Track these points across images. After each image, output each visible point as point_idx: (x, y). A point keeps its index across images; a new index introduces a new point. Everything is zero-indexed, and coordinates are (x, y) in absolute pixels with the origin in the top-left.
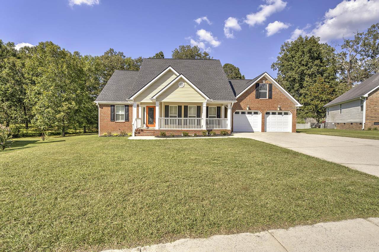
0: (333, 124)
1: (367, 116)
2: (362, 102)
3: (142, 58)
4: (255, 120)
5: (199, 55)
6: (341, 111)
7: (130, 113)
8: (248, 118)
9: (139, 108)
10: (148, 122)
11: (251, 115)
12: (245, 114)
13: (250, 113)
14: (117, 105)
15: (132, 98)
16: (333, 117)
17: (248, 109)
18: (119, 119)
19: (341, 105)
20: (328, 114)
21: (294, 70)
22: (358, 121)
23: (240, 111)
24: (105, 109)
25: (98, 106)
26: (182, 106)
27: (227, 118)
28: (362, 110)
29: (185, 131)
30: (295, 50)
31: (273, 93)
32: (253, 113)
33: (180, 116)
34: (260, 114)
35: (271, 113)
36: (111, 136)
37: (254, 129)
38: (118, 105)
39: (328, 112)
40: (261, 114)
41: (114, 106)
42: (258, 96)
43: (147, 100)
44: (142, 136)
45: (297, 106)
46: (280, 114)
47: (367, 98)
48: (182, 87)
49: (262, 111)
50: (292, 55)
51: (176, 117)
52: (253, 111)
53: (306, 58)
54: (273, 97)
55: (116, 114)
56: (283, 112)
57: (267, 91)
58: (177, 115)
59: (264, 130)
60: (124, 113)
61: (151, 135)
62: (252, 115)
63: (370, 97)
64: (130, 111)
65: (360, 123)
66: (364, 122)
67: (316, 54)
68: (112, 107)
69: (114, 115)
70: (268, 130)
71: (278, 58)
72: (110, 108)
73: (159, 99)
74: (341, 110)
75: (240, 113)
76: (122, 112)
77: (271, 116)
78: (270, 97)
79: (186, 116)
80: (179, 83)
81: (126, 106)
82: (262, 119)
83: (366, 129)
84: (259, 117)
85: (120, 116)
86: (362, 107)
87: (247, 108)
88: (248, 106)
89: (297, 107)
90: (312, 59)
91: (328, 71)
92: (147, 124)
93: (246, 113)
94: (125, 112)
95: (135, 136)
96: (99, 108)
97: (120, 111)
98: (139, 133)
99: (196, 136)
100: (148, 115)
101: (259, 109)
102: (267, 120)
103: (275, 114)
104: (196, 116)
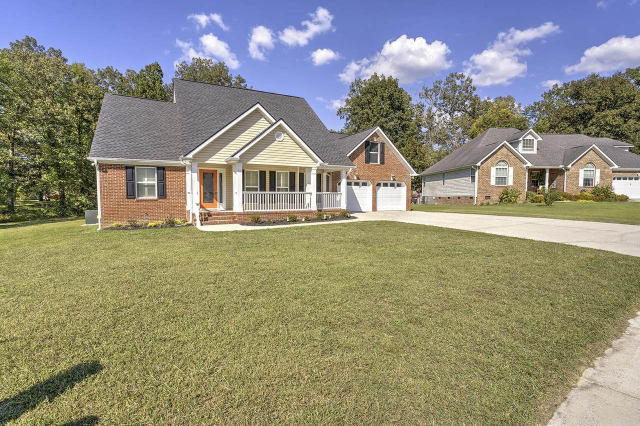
0: (434, 198)
1: (479, 189)
2: (473, 171)
3: (115, 71)
4: (364, 195)
5: (228, 80)
6: (444, 182)
7: (167, 182)
8: (355, 192)
9: (187, 172)
10: (204, 199)
11: (358, 187)
12: (351, 185)
13: (357, 184)
14: (139, 166)
15: (190, 156)
16: (433, 189)
17: (355, 178)
18: (143, 195)
19: (444, 174)
20: (425, 186)
21: (370, 121)
22: (469, 194)
24: (112, 174)
25: (97, 167)
26: (266, 172)
28: (473, 181)
29: (291, 212)
30: (371, 93)
31: (386, 156)
33: (263, 188)
34: (369, 185)
35: (382, 185)
36: (136, 227)
37: (363, 209)
38: (142, 166)
39: (425, 183)
40: (372, 185)
41: (133, 168)
42: (368, 160)
43: (219, 158)
44: (213, 224)
45: (412, 175)
46: (392, 185)
47: (479, 167)
48: (281, 140)
49: (373, 181)
50: (368, 100)
51: (256, 190)
52: (361, 182)
53: (386, 106)
54: (385, 161)
55: (138, 184)
56: (396, 183)
57: (379, 153)
58: (258, 187)
59: (374, 208)
60: (156, 182)
61: (230, 223)
62: (360, 187)
63: (483, 165)
64: (167, 179)
65: (471, 197)
66: (476, 196)
67: (398, 102)
68: (130, 171)
69: (133, 185)
70: (379, 208)
71: (347, 101)
72: (123, 173)
73: (244, 160)
74: (444, 180)
76: (149, 181)
77: (382, 188)
78: (382, 162)
79: (273, 188)
80: (276, 134)
81: (159, 168)
82: (373, 192)
83: (479, 204)
84: (369, 189)
85: (146, 188)
86: (473, 178)
87: (355, 176)
88: (357, 174)
89: (412, 177)
90: (393, 108)
91: (411, 128)
92: (202, 203)
93: (353, 184)
94: (158, 181)
95: (202, 225)
96: (98, 173)
97: (146, 179)
98: (206, 219)
99: (308, 220)
100: (202, 187)
101: (369, 178)
102: (378, 194)
103: (387, 186)
104: (288, 187)
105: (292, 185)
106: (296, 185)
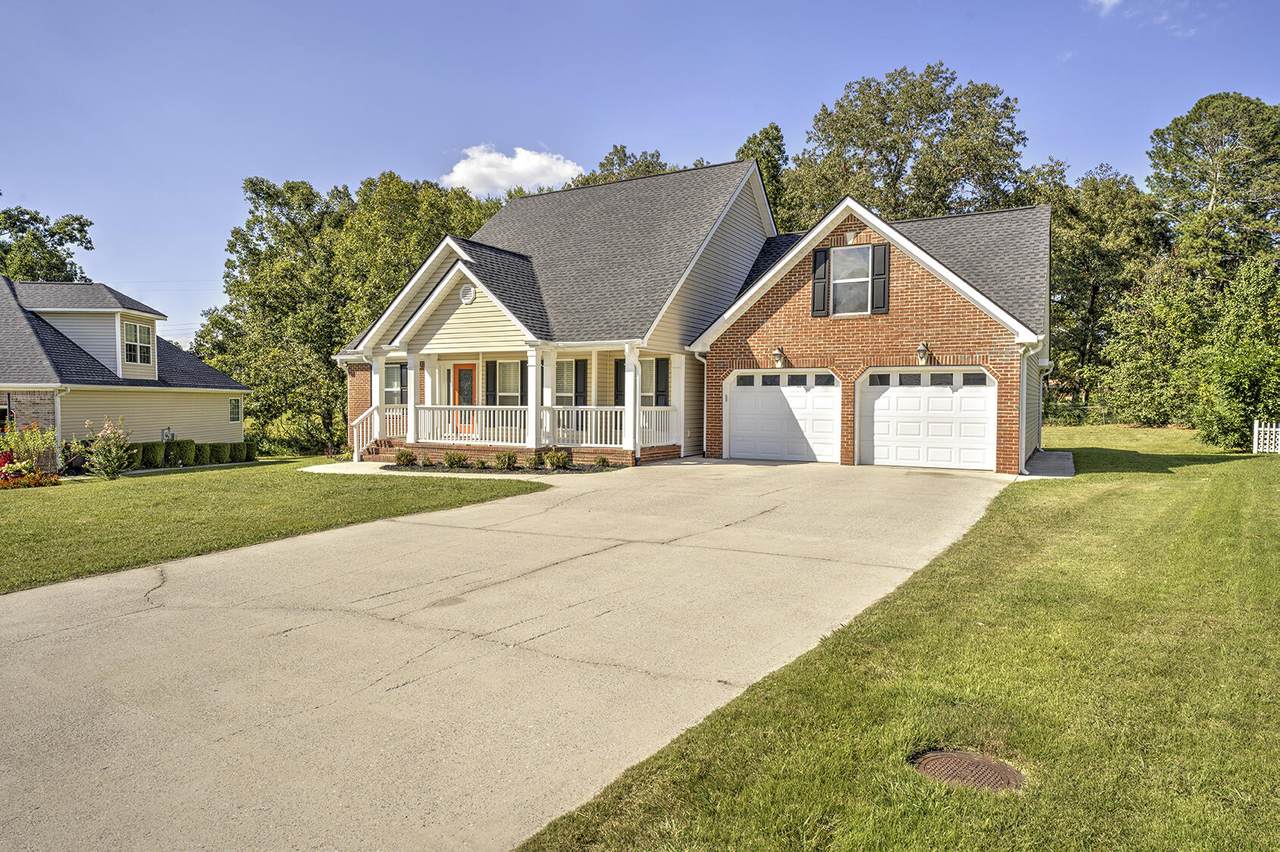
8: (791, 402)
12: (779, 385)
13: (797, 381)
23: (756, 374)
24: (359, 376)
27: (624, 405)
31: (895, 286)
32: (811, 380)
34: (838, 384)
35: (894, 379)
37: (818, 452)
40: (841, 383)
45: (1015, 341)
46: (942, 380)
48: (469, 301)
52: (810, 373)
54: (893, 303)
56: (958, 372)
57: (869, 280)
58: (519, 395)
59: (851, 453)
62: (807, 390)
75: (758, 381)
77: (894, 393)
78: (882, 306)
81: (402, 366)
82: (843, 405)
84: (838, 395)
93: (782, 380)
95: (361, 460)
96: (348, 376)
102: (876, 413)
103: (918, 384)
104: (573, 395)
105: (580, 390)
106: (588, 389)
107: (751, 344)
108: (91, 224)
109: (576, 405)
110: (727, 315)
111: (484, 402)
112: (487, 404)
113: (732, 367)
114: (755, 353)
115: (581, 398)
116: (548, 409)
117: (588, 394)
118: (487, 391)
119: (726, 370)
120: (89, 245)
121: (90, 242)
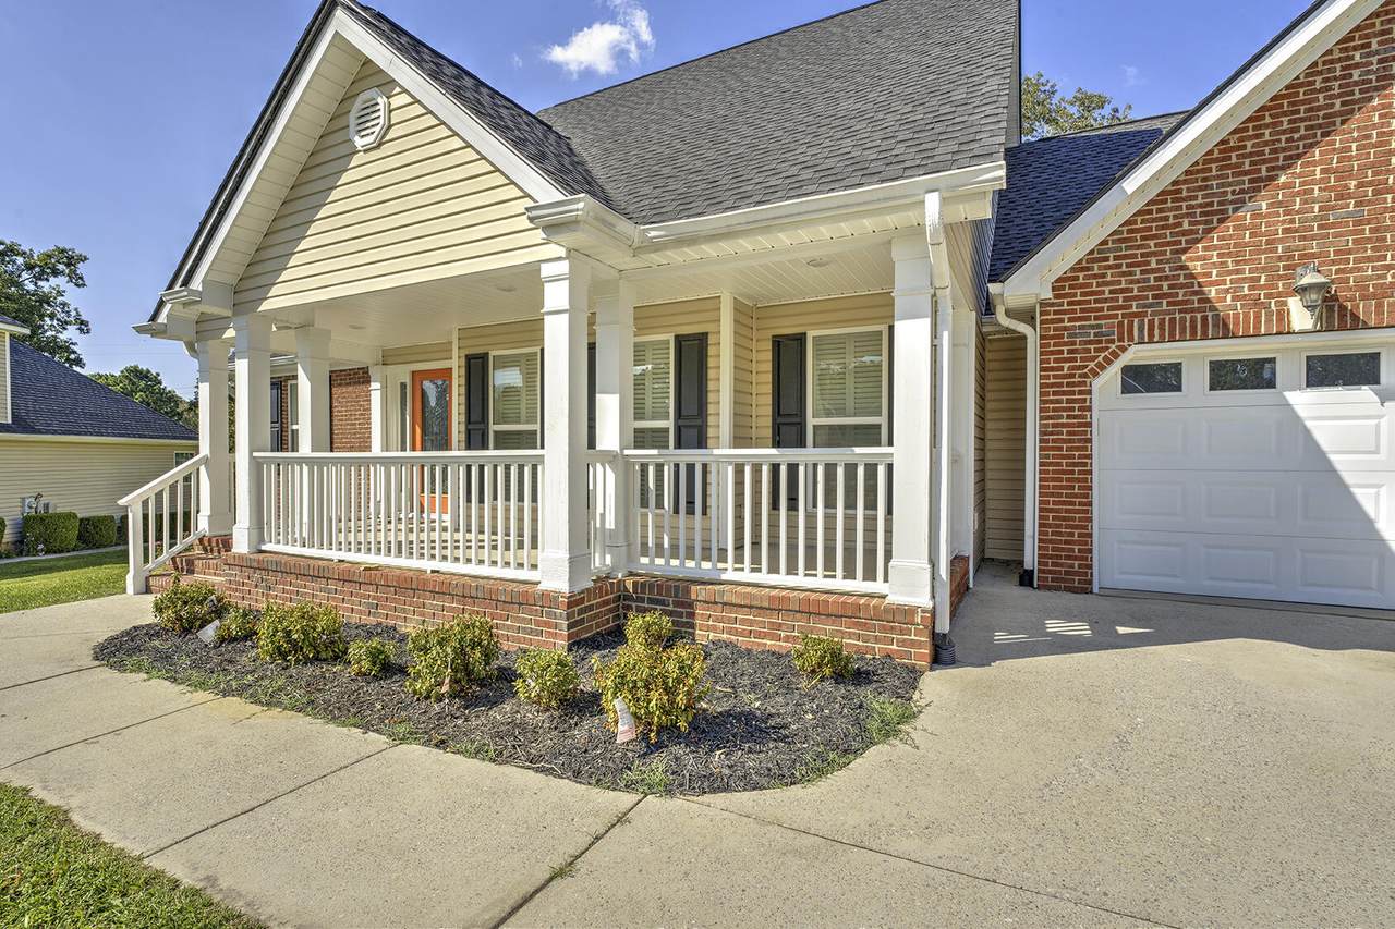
11: (1366, 393)
12: (1273, 385)
17: (1300, 317)
23: (1195, 355)
48: (373, 139)
58: (538, 429)
75: (1196, 377)
80: (354, 114)
87: (1294, 304)
88: (1311, 282)
93: (1289, 369)
104: (669, 424)
105: (690, 408)
106: (711, 409)
107: (1197, 267)
108: (86, 259)
109: (678, 445)
110: (1131, 184)
111: (463, 445)
112: (468, 447)
113: (1125, 336)
114: (1213, 292)
115: (692, 429)
116: (610, 458)
117: (711, 420)
118: (468, 421)
119: (1105, 346)
120: (81, 282)
121: (81, 278)
